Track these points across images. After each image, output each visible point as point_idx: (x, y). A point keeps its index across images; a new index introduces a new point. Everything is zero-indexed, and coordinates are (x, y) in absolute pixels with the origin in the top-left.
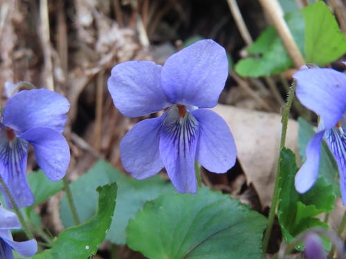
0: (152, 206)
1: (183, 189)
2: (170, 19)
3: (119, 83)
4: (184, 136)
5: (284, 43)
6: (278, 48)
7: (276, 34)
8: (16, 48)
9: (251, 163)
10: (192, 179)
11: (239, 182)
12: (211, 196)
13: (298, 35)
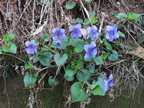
0: (73, 41)
1: (77, 39)
2: (75, 14)
3: (70, 28)
4: (77, 33)
5: (89, 20)
6: (88, 21)
7: (88, 19)
8: (53, 20)
9: (84, 36)
10: (78, 38)
11: (83, 38)
12: (79, 40)
13: (91, 19)
